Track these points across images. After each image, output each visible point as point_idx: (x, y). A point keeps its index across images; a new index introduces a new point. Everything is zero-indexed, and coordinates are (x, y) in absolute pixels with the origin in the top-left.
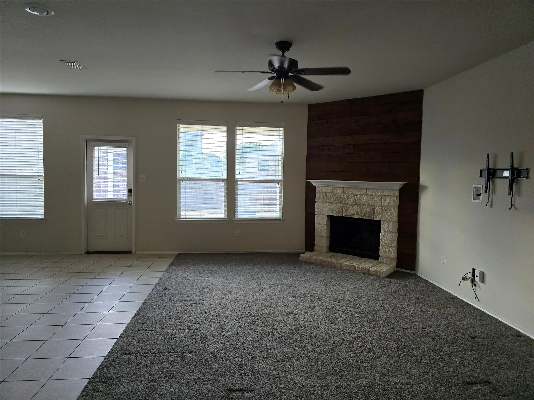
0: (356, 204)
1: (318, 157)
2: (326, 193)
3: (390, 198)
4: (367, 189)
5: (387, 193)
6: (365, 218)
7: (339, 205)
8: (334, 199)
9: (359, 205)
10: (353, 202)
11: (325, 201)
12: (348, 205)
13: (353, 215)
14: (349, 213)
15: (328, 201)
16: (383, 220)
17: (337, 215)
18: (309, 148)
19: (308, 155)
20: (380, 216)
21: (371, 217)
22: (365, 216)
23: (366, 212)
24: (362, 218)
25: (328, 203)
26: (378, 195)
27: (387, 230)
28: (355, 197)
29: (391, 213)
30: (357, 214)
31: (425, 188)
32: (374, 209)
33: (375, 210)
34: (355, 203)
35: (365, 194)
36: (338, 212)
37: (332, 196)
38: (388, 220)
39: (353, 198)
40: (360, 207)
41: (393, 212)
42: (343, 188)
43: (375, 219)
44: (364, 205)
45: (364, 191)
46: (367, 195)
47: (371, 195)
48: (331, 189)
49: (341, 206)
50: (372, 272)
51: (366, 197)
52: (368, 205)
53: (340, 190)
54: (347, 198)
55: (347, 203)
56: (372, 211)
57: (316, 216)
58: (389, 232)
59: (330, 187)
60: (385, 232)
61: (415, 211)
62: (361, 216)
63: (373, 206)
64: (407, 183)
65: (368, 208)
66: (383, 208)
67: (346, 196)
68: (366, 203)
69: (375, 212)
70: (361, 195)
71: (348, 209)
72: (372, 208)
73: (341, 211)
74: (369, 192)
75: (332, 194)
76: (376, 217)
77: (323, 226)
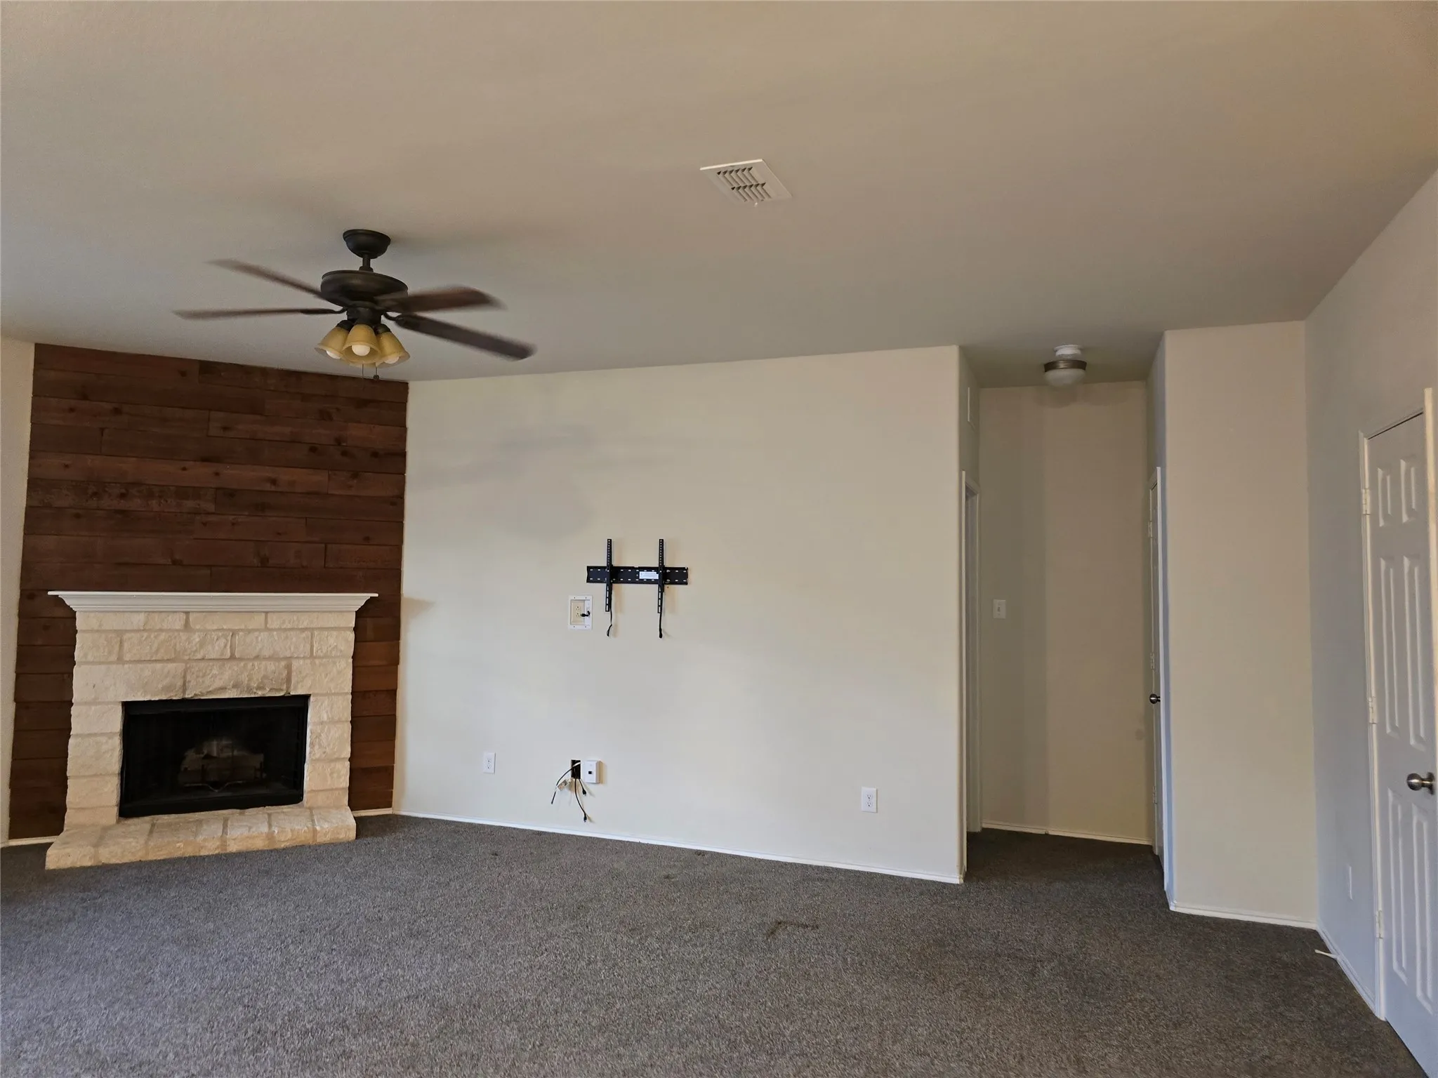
0: (232, 657)
1: (78, 516)
2: (120, 633)
3: (335, 633)
4: (267, 613)
5: (331, 621)
6: (260, 694)
7: (171, 666)
8: (151, 648)
9: (241, 659)
10: (222, 654)
11: (114, 658)
12: (202, 664)
13: (223, 689)
14: (209, 687)
15: (127, 657)
16: (316, 692)
17: (165, 698)
18: (34, 484)
19: (30, 509)
20: (308, 682)
21: (282, 690)
22: (259, 688)
23: (265, 677)
24: (253, 696)
25: (130, 662)
26: (300, 627)
27: (328, 716)
28: (229, 638)
29: (339, 672)
30: (235, 686)
31: (422, 606)
32: (289, 668)
33: (294, 668)
34: (228, 654)
35: (263, 627)
36: (167, 689)
37: (146, 638)
38: (331, 690)
39: (222, 641)
40: (245, 666)
41: (345, 668)
42: (187, 613)
43: (293, 693)
44: (257, 657)
45: (258, 621)
46: (267, 629)
47: (280, 629)
48: (142, 617)
49: (177, 668)
50: (325, 835)
51: (264, 635)
52: (270, 658)
53: (177, 622)
54: (202, 644)
55: (199, 656)
56: (285, 673)
57: (74, 710)
58: (333, 722)
59: (141, 612)
60: (322, 723)
61: (393, 660)
62: (249, 689)
63: (286, 658)
64: (377, 595)
65: (271, 666)
66: (317, 661)
67: (196, 638)
68: (266, 653)
69: (294, 674)
70: (250, 631)
71: (204, 676)
72: (283, 663)
73: (180, 683)
74: (274, 622)
75: (145, 635)
76: (295, 689)
77: (103, 739)
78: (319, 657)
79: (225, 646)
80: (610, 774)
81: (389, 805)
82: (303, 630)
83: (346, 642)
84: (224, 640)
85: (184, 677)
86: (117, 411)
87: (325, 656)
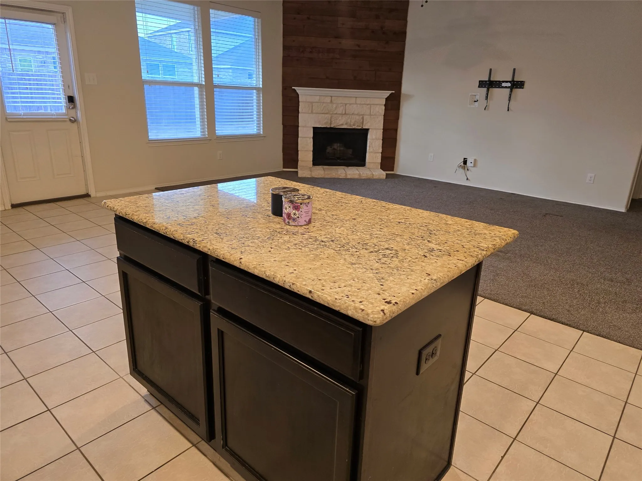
0: (345, 114)
1: (298, 60)
2: (312, 103)
3: (378, 106)
4: (356, 97)
5: (377, 101)
6: (354, 127)
7: (327, 115)
8: (321, 109)
9: (348, 114)
10: (342, 112)
11: (310, 112)
12: (336, 115)
13: (342, 125)
14: (338, 123)
15: (314, 111)
16: (371, 128)
17: (325, 127)
18: (285, 48)
19: (284, 57)
20: (369, 124)
21: (360, 126)
22: (354, 125)
23: (355, 121)
24: (351, 128)
25: (315, 113)
27: (375, 137)
28: (344, 106)
29: (379, 121)
30: (346, 124)
31: (409, 97)
32: (363, 118)
33: (365, 118)
34: (344, 113)
35: (355, 103)
36: (326, 123)
38: (376, 128)
39: (342, 108)
40: (349, 117)
42: (331, 97)
43: (364, 128)
44: (353, 114)
45: (353, 101)
46: (356, 104)
47: (360, 104)
48: (318, 97)
49: (329, 116)
50: (376, 176)
51: (355, 106)
52: (357, 115)
53: (328, 100)
54: (336, 108)
55: (335, 113)
56: (362, 120)
57: (300, 128)
58: (376, 139)
59: (317, 96)
60: (373, 139)
61: (397, 118)
62: (350, 126)
63: (362, 115)
64: (394, 92)
65: (357, 117)
66: (372, 117)
67: (334, 106)
68: (356, 113)
69: (364, 121)
70: (350, 104)
71: (337, 119)
72: (361, 117)
73: (329, 122)
74: (359, 101)
75: (319, 104)
76: (365, 126)
77: (308, 139)
78: (372, 115)
79: (343, 109)
80: (479, 164)
81: (393, 170)
82: (368, 104)
83: (381, 110)
84: (342, 107)
85: (331, 120)
86: (308, 18)
87: (375, 115)
